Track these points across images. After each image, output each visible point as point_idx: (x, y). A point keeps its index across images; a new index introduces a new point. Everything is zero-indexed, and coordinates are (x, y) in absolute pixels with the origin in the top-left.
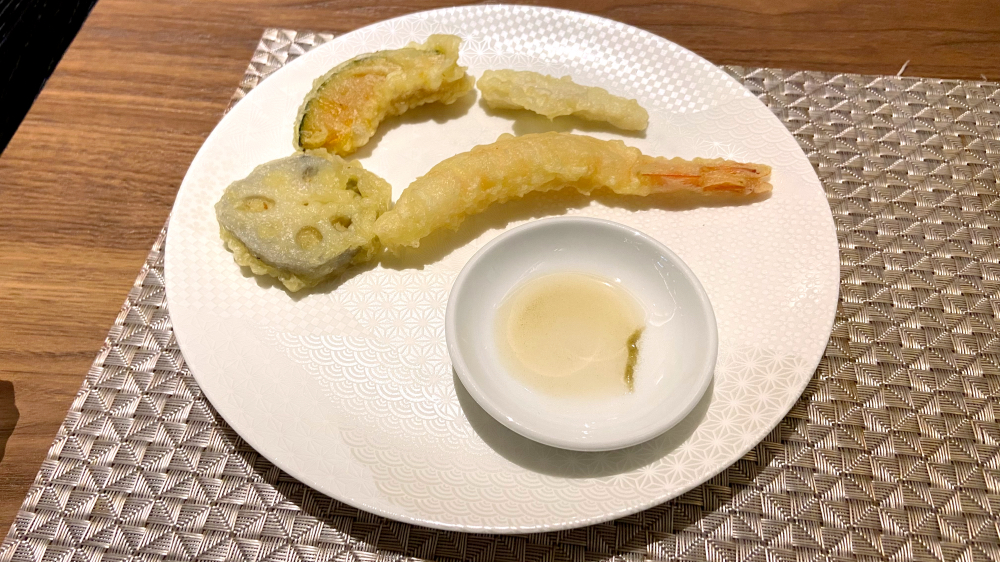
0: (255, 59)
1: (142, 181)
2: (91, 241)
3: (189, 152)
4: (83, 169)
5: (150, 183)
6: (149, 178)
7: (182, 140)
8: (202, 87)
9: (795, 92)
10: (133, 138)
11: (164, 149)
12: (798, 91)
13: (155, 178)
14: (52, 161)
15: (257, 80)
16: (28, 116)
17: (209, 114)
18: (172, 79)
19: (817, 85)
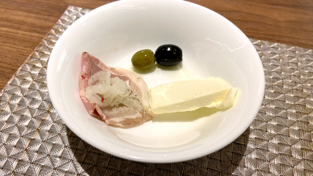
0: (62, 17)
3: (24, 55)
5: (4, 68)
7: (23, 49)
8: (37, 28)
9: (292, 56)
10: (3, 47)
11: (14, 53)
12: (293, 55)
15: (61, 26)
17: (37, 39)
18: (26, 23)
19: (301, 53)
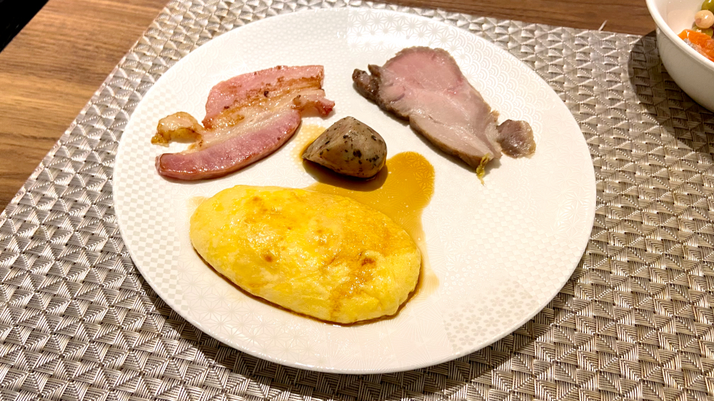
1: (106, 49)
2: (70, 79)
4: (72, 39)
6: (111, 47)
13: (115, 48)
14: (53, 33)
16: (45, 7)
